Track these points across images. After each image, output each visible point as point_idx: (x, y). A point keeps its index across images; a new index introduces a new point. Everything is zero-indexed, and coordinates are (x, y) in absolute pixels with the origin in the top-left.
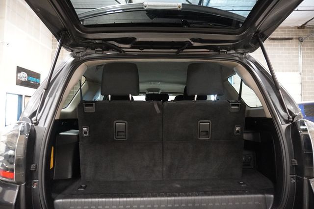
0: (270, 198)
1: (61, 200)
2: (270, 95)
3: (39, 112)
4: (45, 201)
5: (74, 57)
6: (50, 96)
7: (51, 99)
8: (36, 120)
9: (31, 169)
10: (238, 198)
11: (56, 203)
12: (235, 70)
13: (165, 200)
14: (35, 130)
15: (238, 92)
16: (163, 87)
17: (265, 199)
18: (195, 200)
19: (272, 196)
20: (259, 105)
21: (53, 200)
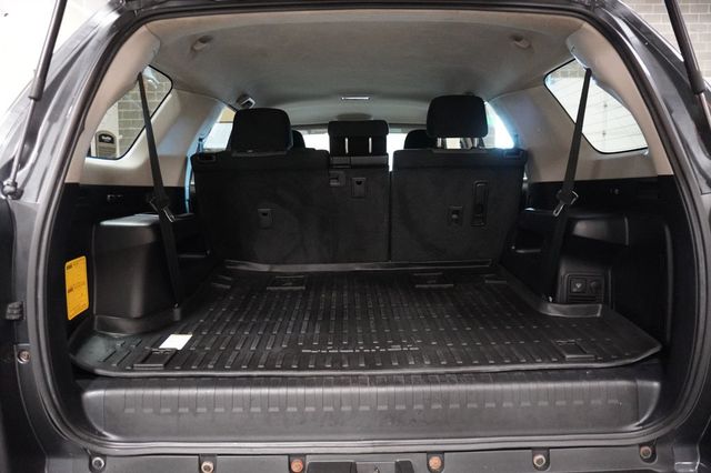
0: (652, 389)
1: (100, 393)
3: (22, 163)
4: (54, 396)
6: (53, 119)
7: (56, 128)
8: (15, 184)
9: (8, 317)
10: (565, 390)
11: (88, 399)
12: (570, 46)
13: (370, 395)
14: (10, 214)
16: (377, 109)
17: (636, 391)
18: (449, 393)
19: (656, 385)
21: (81, 391)
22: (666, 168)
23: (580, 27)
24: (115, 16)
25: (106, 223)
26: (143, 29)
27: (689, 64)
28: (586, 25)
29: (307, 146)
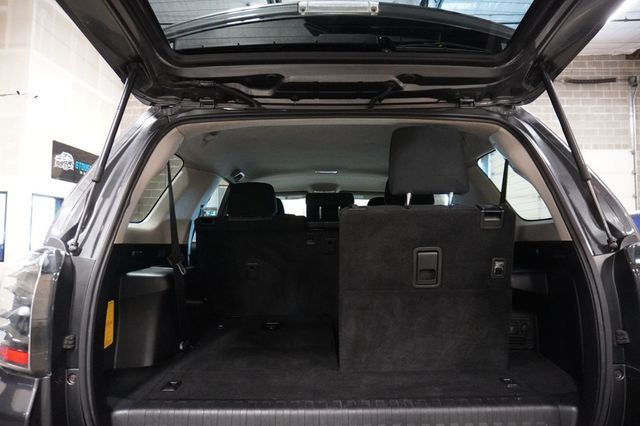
0: (571, 412)
1: (126, 412)
2: (567, 193)
3: (83, 229)
4: (92, 412)
5: (156, 117)
6: (106, 196)
7: (108, 202)
8: (77, 244)
9: (65, 347)
10: (500, 413)
11: (116, 417)
12: (493, 142)
13: (342, 416)
14: (73, 267)
15: (499, 187)
16: (343, 181)
17: (558, 415)
18: (406, 415)
19: (574, 409)
20: (546, 214)
21: (111, 410)
22: (566, 236)
23: (497, 130)
24: (153, 120)
25: (131, 274)
26: (175, 130)
27: (575, 154)
28: (502, 129)
29: (286, 212)
